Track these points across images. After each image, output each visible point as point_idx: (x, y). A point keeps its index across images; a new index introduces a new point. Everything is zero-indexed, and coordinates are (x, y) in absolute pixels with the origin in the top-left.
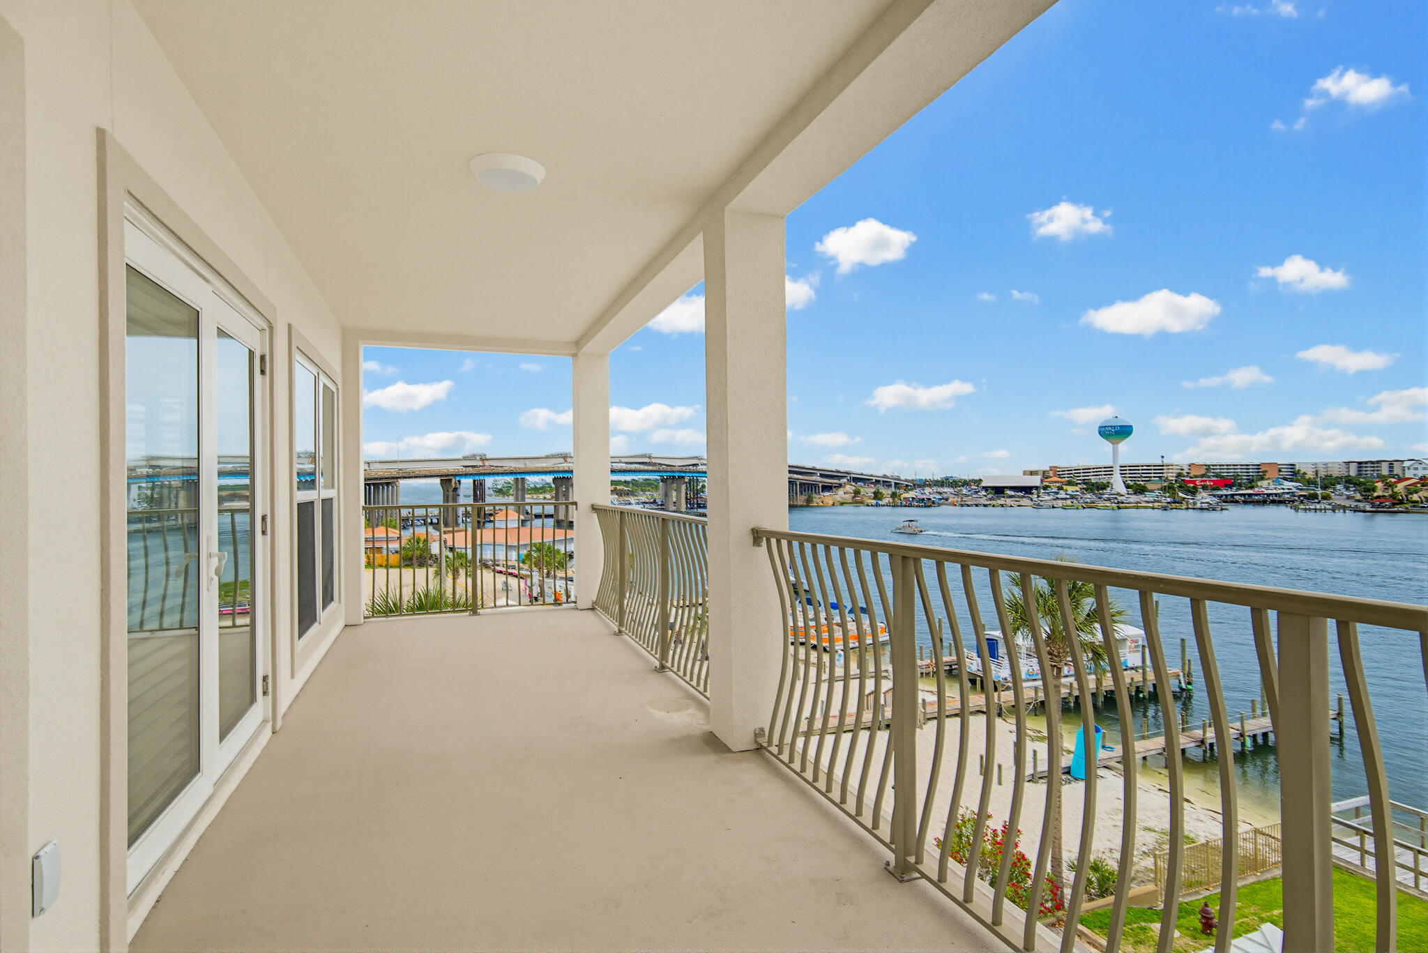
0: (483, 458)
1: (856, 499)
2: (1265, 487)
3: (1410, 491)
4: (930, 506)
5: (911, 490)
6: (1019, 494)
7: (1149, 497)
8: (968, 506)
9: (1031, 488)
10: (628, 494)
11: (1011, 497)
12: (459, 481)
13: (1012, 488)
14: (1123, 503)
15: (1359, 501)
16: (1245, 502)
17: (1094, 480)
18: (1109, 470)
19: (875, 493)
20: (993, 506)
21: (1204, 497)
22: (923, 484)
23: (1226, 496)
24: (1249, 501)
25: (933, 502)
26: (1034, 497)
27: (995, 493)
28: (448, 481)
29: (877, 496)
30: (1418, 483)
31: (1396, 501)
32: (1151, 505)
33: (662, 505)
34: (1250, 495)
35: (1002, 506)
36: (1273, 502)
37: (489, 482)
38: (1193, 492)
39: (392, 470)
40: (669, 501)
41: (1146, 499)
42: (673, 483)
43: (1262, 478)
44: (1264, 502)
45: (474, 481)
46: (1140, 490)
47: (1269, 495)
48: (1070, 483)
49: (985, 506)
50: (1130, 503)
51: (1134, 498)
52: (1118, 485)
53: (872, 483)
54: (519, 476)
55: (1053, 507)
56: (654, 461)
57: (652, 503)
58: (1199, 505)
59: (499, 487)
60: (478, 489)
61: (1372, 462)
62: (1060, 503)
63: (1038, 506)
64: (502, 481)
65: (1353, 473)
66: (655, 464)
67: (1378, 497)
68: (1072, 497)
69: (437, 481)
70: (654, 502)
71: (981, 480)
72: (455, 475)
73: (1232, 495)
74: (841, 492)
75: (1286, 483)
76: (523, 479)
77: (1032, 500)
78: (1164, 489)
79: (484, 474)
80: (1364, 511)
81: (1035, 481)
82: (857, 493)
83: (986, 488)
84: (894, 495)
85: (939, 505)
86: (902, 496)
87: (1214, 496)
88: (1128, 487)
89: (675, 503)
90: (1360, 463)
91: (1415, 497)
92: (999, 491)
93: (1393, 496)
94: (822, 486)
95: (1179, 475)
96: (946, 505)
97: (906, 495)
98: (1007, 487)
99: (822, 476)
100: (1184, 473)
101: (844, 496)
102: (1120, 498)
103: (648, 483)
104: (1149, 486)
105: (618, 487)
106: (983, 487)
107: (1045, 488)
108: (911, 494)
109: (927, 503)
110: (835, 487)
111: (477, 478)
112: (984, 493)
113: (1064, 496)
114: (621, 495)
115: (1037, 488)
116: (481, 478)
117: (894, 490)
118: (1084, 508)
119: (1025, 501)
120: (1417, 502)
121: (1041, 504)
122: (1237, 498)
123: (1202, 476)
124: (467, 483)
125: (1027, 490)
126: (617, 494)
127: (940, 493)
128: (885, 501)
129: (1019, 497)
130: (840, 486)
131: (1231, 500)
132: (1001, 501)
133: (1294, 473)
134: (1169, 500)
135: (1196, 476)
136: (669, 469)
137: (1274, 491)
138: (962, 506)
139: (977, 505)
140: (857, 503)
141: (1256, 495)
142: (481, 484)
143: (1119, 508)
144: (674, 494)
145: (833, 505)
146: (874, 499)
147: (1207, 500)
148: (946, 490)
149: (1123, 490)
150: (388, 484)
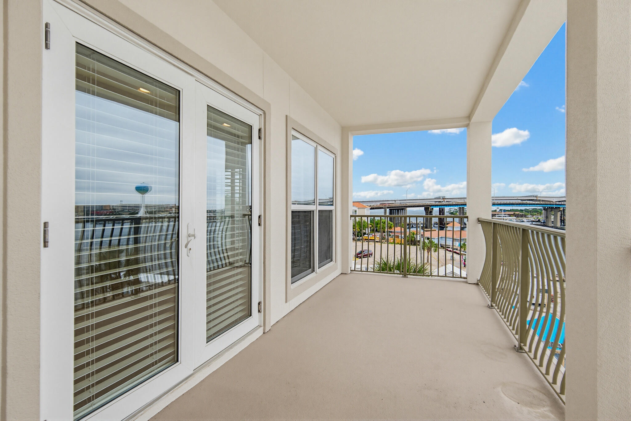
0: (444, 198)
10: (522, 216)
12: (433, 209)
28: (428, 209)
33: (544, 223)
37: (447, 209)
39: (404, 203)
40: (548, 221)
42: (551, 211)
45: (440, 208)
54: (461, 206)
56: (539, 198)
57: (537, 221)
59: (452, 211)
60: (441, 212)
64: (453, 209)
66: (540, 200)
69: (423, 208)
70: (539, 221)
72: (431, 206)
76: (463, 208)
79: (444, 205)
89: (552, 222)
103: (535, 211)
105: (516, 213)
111: (441, 207)
114: (518, 217)
116: (443, 207)
124: (436, 210)
126: (515, 216)
136: (549, 203)
142: (443, 210)
144: (552, 217)
150: (402, 209)
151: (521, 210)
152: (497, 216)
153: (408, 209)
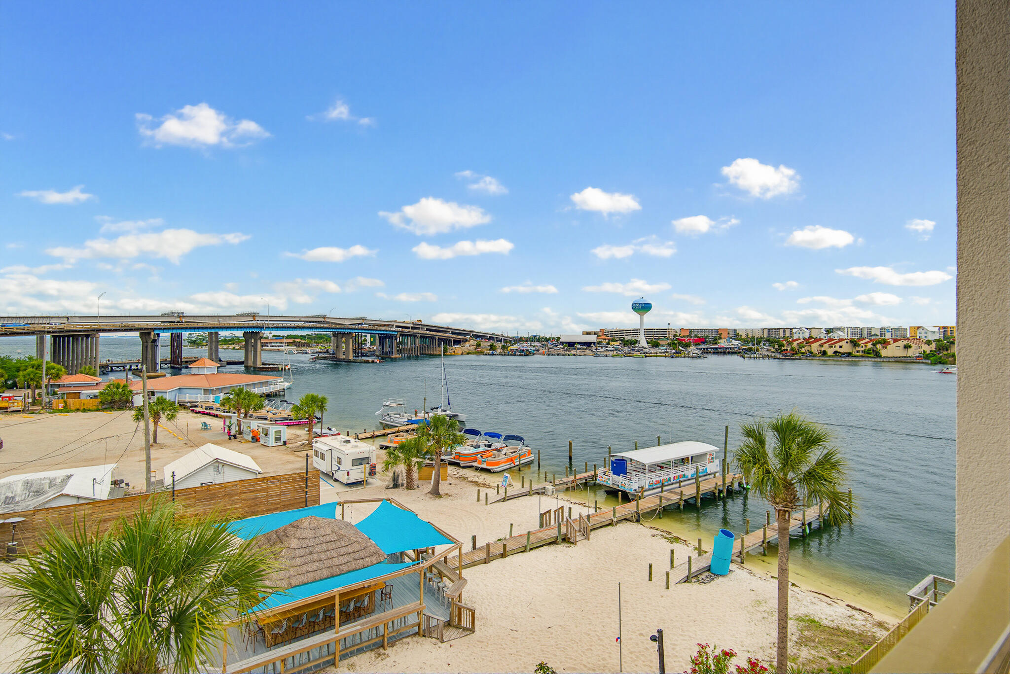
0: (181, 315)
1: (478, 351)
2: (723, 343)
3: (800, 346)
4: (527, 355)
5: (515, 344)
6: (584, 347)
7: (662, 349)
8: (553, 355)
9: (591, 343)
10: (304, 345)
11: (579, 349)
12: (158, 335)
13: (578, 343)
14: (647, 353)
15: (774, 352)
16: (714, 353)
17: (627, 338)
18: (636, 332)
19: (490, 346)
20: (569, 355)
21: (693, 349)
22: (521, 340)
23: (704, 349)
24: (717, 352)
25: (530, 353)
26: (593, 349)
27: (569, 346)
28: (145, 333)
29: (492, 347)
30: (803, 342)
31: (794, 352)
32: (664, 355)
33: (333, 354)
34: (716, 348)
35: (574, 355)
36: (729, 353)
37: (185, 335)
38: (687, 346)
39: (93, 324)
40: (339, 351)
41: (660, 351)
42: (342, 337)
43: (721, 338)
44: (724, 353)
45: (172, 334)
46: (656, 345)
47: (727, 348)
48: (613, 340)
49: (563, 355)
50: (651, 353)
51: (653, 350)
52: (643, 342)
53: (487, 339)
54: (213, 331)
55: (606, 356)
56: (328, 320)
57: (325, 352)
58: (691, 355)
59: (194, 339)
60: (176, 342)
61: (775, 329)
62: (611, 353)
63: (597, 355)
64: (196, 334)
65: (766, 335)
66: (328, 323)
67: (784, 350)
68: (616, 349)
69: (137, 334)
70: (327, 352)
71: (559, 338)
72: (154, 329)
73: (707, 349)
74: (467, 344)
75: (733, 341)
76: (217, 333)
77: (592, 351)
78: (670, 345)
79: (182, 328)
80: (779, 359)
81: (593, 338)
82: (478, 345)
83: (562, 343)
84: (503, 347)
85: (534, 354)
86: (509, 348)
87: (697, 349)
88: (648, 343)
89: (344, 352)
90: (769, 329)
91: (803, 350)
92: (571, 345)
93: (792, 349)
94: (454, 340)
95: (675, 336)
96: (539, 354)
97: (512, 347)
98: (575, 343)
99: (453, 333)
100: (678, 334)
101: (469, 348)
102: (645, 350)
103: (320, 337)
104: (661, 343)
105: (297, 340)
106: (561, 342)
107: (599, 343)
108: (515, 347)
109: (527, 353)
110: (463, 341)
111: (174, 331)
112: (561, 346)
113: (613, 349)
114: (299, 346)
115: (594, 343)
116: (179, 331)
117: (503, 344)
118: (625, 357)
119: (588, 352)
120: (804, 353)
121: (599, 353)
122: (710, 350)
123: (688, 336)
124: (165, 336)
125: (588, 344)
126: (296, 346)
127: (534, 347)
128: (498, 351)
129: (584, 349)
130: (466, 340)
131: (706, 352)
132: (573, 352)
133: (736, 335)
134: (674, 351)
135: (684, 336)
136: (340, 326)
137: (730, 346)
138: (549, 355)
139: (558, 355)
140: (478, 353)
141: (719, 348)
142: (178, 337)
143: (646, 357)
144: (344, 345)
145: (462, 354)
146: (490, 350)
147: (697, 352)
148: (536, 344)
149: (646, 345)
150: (87, 336)
151: (301, 336)
152: (269, 345)
153: (101, 334)
